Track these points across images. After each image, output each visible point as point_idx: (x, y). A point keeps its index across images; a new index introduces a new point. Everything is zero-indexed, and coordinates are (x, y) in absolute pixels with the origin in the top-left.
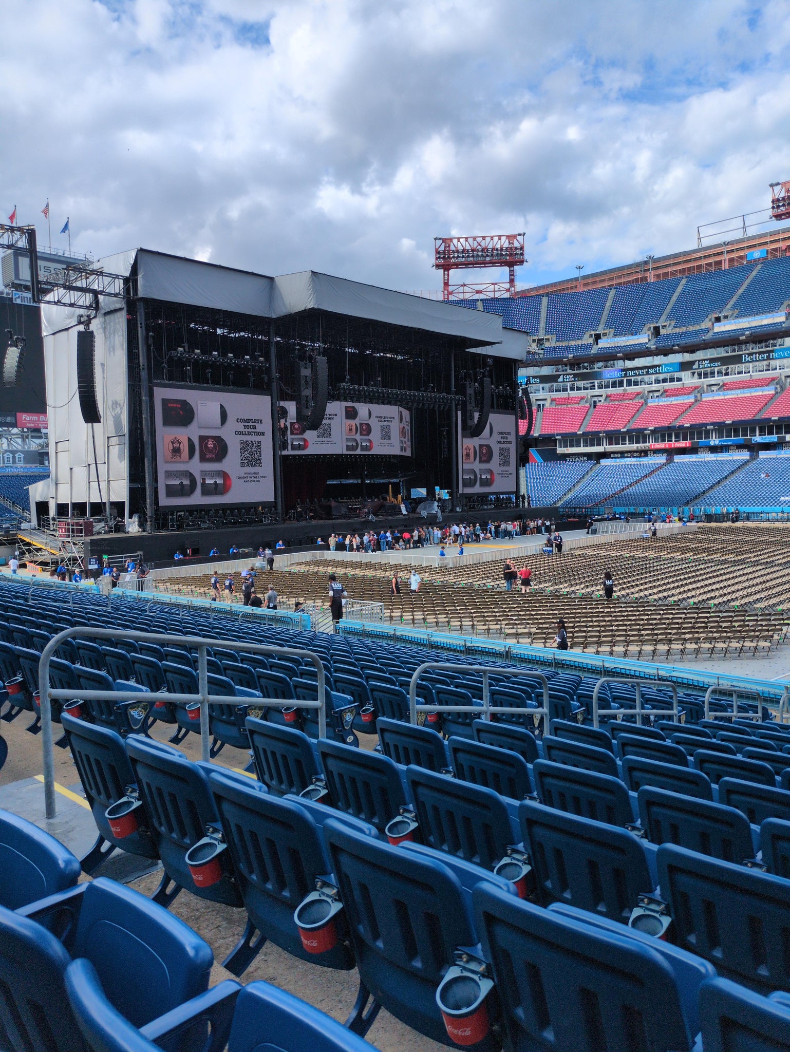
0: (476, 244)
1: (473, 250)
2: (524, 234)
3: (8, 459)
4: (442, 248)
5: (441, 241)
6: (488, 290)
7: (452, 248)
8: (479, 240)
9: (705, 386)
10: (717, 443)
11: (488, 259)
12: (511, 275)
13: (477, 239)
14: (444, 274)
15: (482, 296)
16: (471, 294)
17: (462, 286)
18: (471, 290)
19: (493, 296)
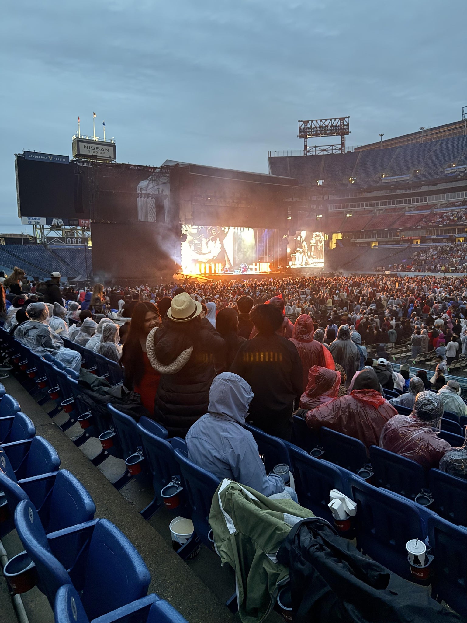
0: (322, 123)
1: (320, 127)
2: (349, 117)
3: (74, 241)
4: (303, 126)
5: (302, 123)
6: (329, 149)
7: (309, 126)
8: (324, 121)
9: (439, 205)
10: (435, 237)
11: (328, 132)
12: (342, 141)
13: (323, 121)
14: (305, 141)
15: (326, 153)
16: (319, 152)
17: (314, 147)
18: (319, 150)
19: (331, 153)
